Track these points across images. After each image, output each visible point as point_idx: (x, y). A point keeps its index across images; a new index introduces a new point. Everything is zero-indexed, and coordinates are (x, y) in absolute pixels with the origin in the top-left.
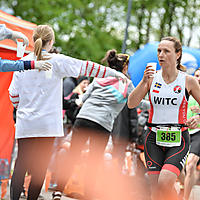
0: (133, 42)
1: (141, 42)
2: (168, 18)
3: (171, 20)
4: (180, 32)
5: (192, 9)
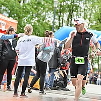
0: (57, 26)
1: (60, 26)
2: (70, 16)
3: (71, 17)
5: (80, 13)
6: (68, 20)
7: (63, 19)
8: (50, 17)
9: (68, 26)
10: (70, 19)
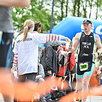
3: (79, 4)
4: (85, 10)
6: (74, 7)
7: (67, 6)
8: (49, 4)
9: (74, 16)
10: (77, 7)
